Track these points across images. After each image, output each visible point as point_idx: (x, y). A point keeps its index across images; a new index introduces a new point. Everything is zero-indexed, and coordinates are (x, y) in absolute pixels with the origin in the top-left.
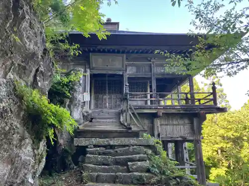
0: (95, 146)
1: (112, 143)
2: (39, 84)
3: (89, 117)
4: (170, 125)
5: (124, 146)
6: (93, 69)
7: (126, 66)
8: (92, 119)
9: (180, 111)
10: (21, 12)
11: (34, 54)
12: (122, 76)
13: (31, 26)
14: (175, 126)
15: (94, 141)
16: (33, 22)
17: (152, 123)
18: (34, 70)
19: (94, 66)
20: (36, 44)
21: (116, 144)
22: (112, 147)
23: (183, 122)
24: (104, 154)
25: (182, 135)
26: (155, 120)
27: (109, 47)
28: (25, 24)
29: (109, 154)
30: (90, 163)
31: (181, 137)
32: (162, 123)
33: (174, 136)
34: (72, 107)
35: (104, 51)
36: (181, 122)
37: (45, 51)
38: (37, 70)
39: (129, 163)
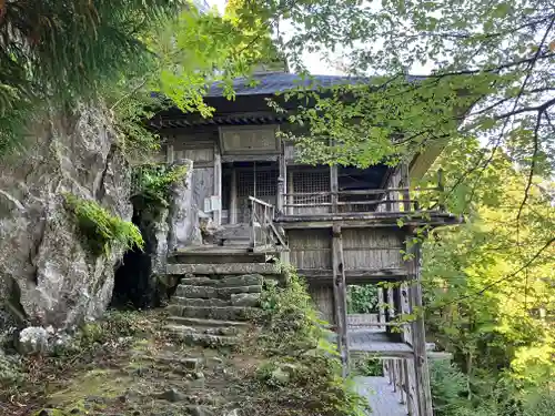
0: (197, 275)
1: (219, 270)
2: (108, 191)
3: (218, 237)
4: (362, 249)
5: (237, 275)
6: (226, 153)
7: (283, 145)
8: (223, 240)
9: (373, 223)
10: (74, 111)
11: (96, 156)
12: (277, 163)
13: (90, 122)
14: (371, 252)
15: (195, 267)
16: (94, 117)
17: (330, 246)
18: (99, 174)
19: (227, 148)
20: (98, 142)
21: (224, 271)
22: (219, 276)
23: (387, 243)
24: (205, 284)
25: (386, 265)
26: (335, 239)
27: (249, 115)
28: (82, 122)
29: (212, 284)
30: (181, 295)
31: (382, 271)
32: (348, 245)
33: (368, 269)
34: (173, 220)
35: (242, 123)
36: (384, 243)
37: (114, 147)
38: (104, 175)
39: (233, 295)
